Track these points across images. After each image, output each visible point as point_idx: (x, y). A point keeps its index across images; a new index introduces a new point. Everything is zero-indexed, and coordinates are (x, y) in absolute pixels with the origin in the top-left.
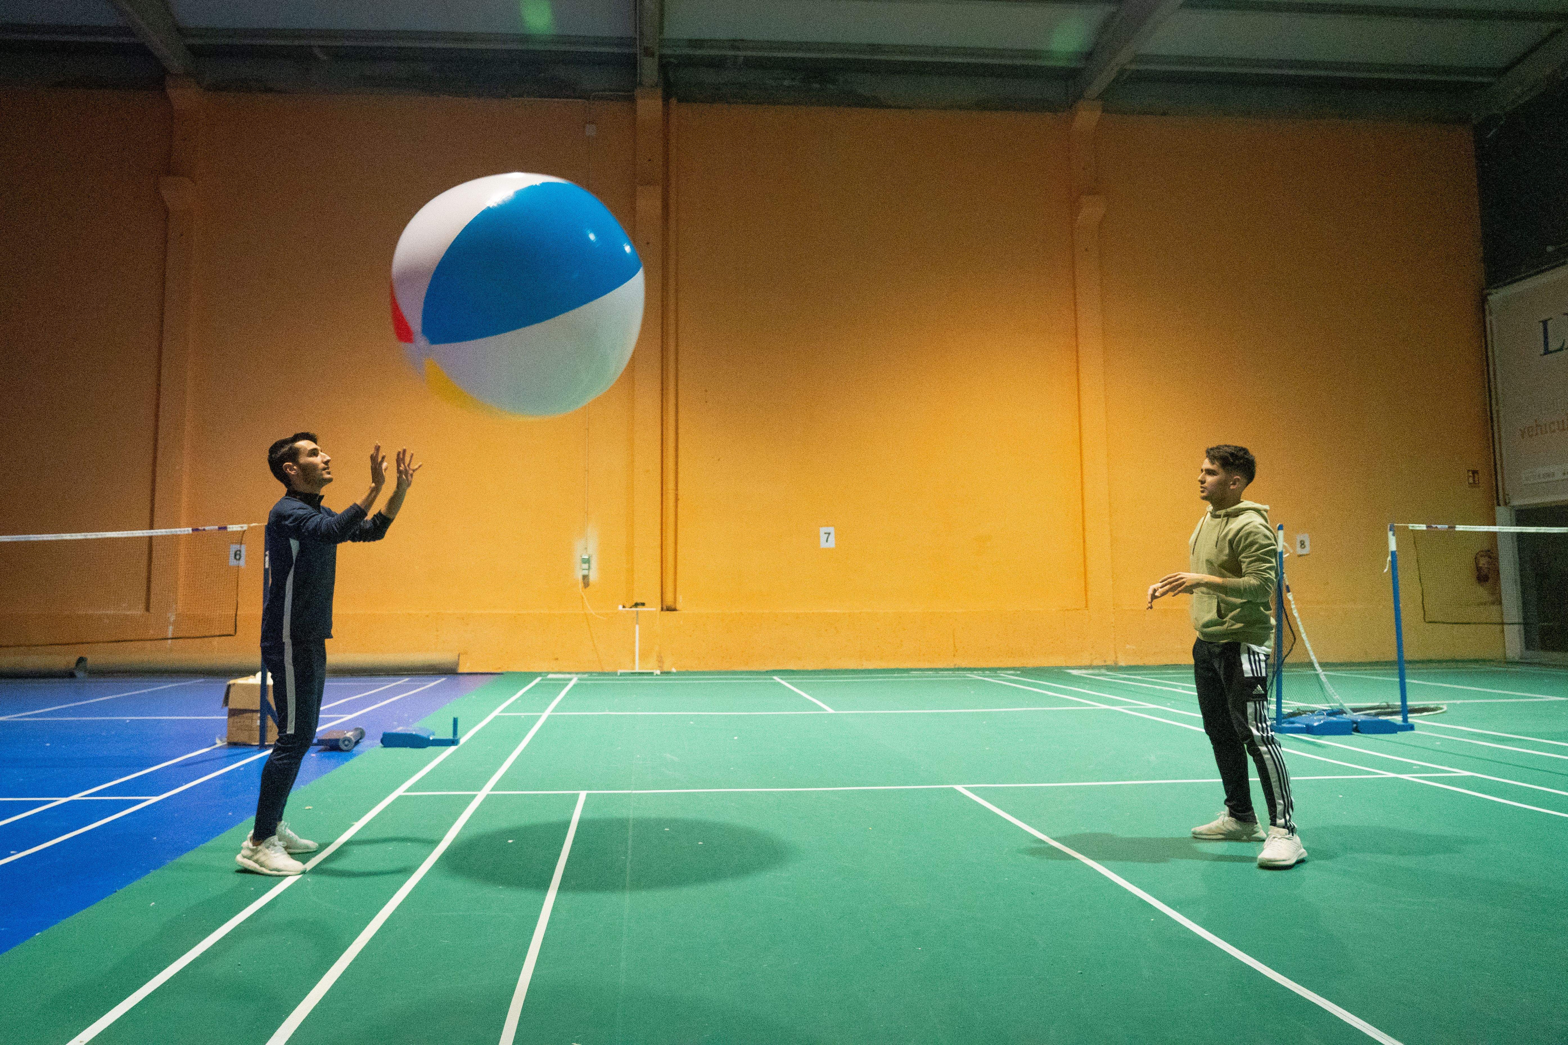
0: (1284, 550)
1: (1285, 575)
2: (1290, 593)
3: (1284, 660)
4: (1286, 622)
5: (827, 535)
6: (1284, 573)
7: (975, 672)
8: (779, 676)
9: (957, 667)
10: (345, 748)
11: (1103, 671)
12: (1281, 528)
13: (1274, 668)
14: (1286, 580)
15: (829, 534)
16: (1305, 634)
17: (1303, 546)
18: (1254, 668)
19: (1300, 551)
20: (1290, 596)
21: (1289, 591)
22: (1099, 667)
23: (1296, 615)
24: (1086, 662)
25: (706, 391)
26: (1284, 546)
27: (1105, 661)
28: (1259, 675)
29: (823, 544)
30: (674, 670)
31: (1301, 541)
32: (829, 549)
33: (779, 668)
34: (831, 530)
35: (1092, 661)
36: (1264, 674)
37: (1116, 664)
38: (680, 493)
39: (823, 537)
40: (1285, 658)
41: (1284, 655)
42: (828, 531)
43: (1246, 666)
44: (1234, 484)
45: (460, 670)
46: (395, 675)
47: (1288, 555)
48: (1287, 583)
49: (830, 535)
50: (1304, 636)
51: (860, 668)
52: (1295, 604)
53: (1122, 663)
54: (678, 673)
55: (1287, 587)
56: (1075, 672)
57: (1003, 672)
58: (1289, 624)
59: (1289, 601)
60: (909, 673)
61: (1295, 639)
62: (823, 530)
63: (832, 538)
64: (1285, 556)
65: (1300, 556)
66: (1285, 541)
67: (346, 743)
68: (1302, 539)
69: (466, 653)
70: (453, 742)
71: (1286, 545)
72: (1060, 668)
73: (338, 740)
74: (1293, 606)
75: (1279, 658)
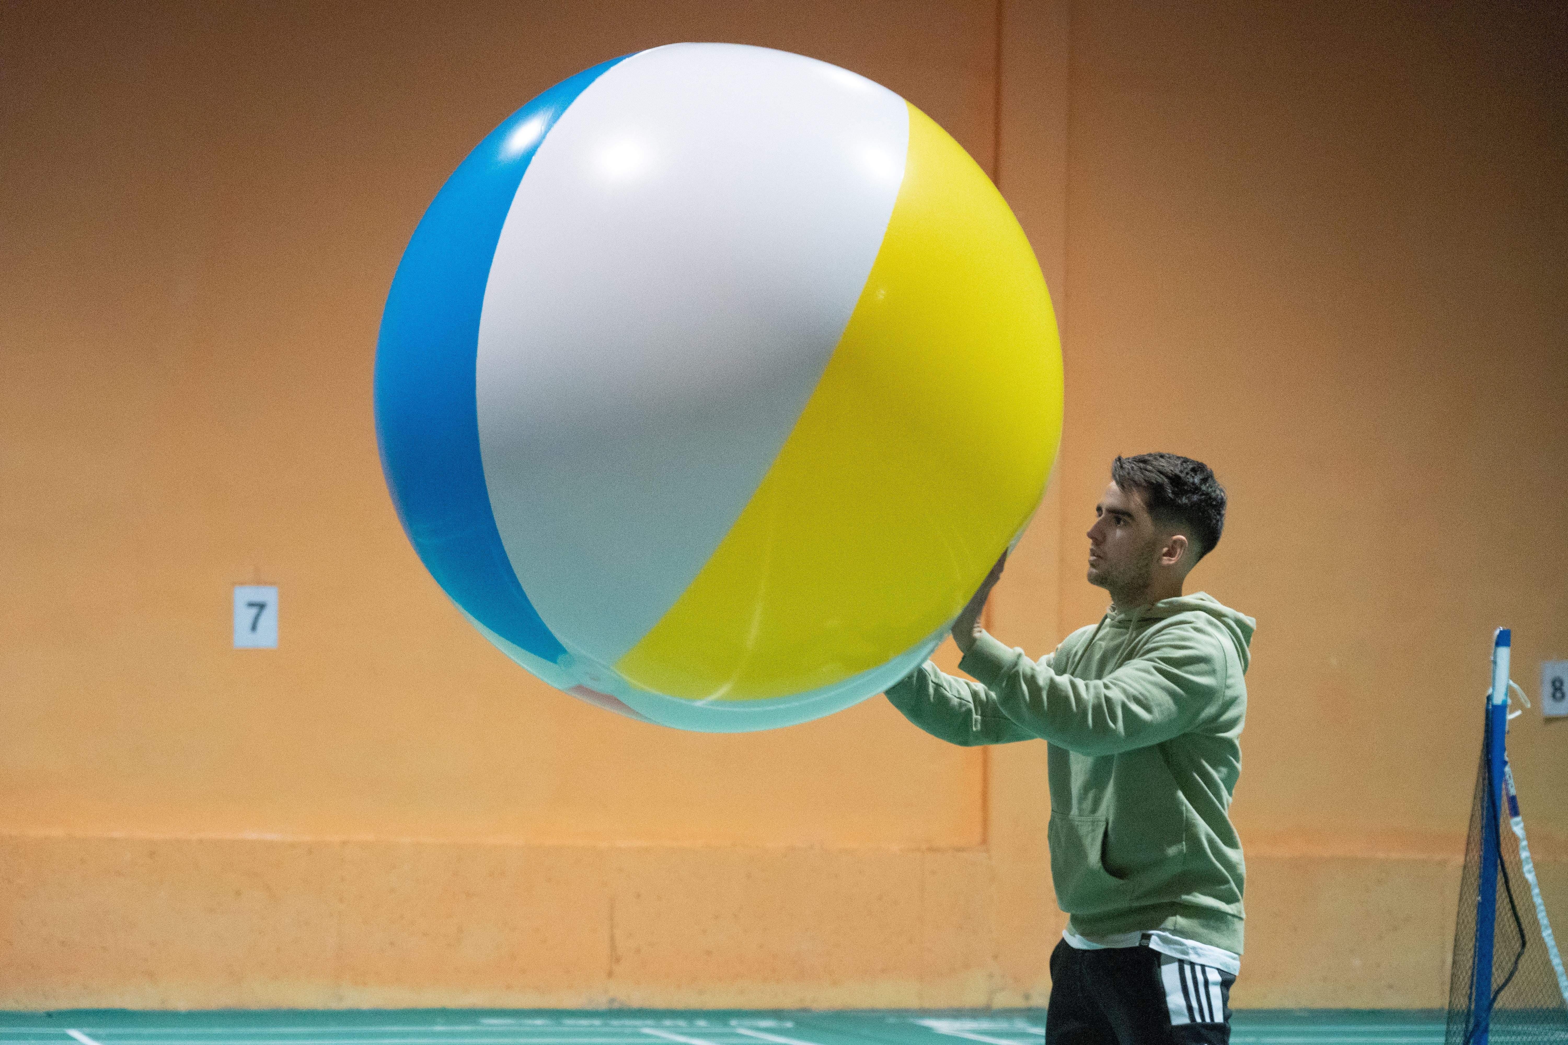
0: (1509, 701)
1: (1507, 769)
2: (1518, 819)
3: (1494, 999)
4: (1505, 894)
5: (256, 610)
6: (1505, 763)
7: (668, 1023)
8: (87, 1030)
9: (616, 1005)
12: (1503, 640)
13: (1467, 1022)
14: (1511, 782)
15: (261, 606)
16: (1549, 931)
17: (1558, 695)
18: (1195, 1004)
19: (1550, 708)
20: (1517, 827)
21: (1515, 812)
22: (1008, 1013)
23: (1531, 877)
24: (975, 998)
26: (1510, 691)
27: (1027, 997)
28: (1208, 1020)
29: (243, 638)
31: (1554, 683)
32: (258, 651)
33: (86, 1003)
34: (268, 595)
36: (1219, 1018)
39: (244, 616)
40: (1498, 992)
41: (1494, 987)
42: (259, 599)
43: (1175, 1000)
44: (1170, 554)
47: (1518, 713)
48: (1513, 792)
49: (265, 611)
50: (1547, 934)
51: (334, 1005)
52: (1530, 847)
55: (1513, 800)
57: (747, 1022)
58: (1512, 901)
59: (1515, 839)
60: (478, 1024)
61: (1524, 944)
62: (244, 595)
63: (269, 619)
64: (1510, 717)
65: (1549, 720)
66: (1512, 675)
68: (1558, 673)
71: (1515, 686)
72: (902, 1013)
74: (1524, 854)
75: (1480, 995)
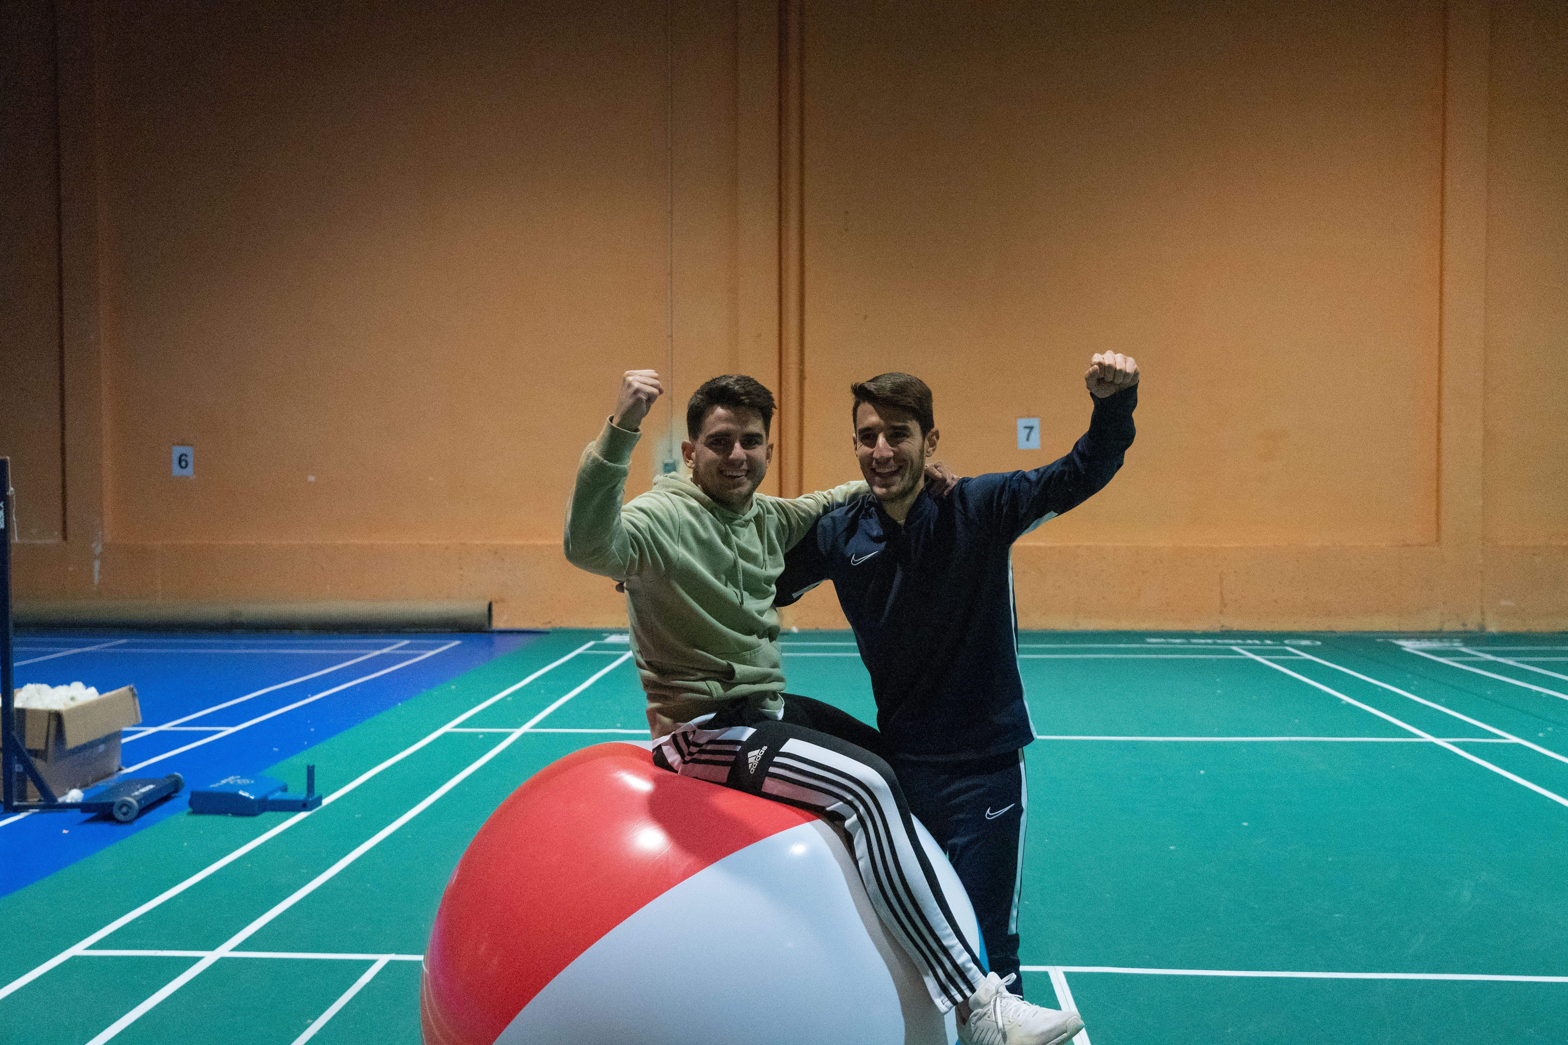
5: (1028, 430)
7: (1249, 642)
9: (1224, 629)
10: (121, 817)
11: (1458, 645)
15: (1031, 428)
22: (1451, 636)
25: (847, 212)
27: (1464, 625)
29: (1023, 444)
30: (795, 630)
32: (1033, 451)
34: (1035, 422)
35: (1443, 623)
37: (1482, 628)
38: (808, 366)
39: (1022, 433)
42: (1030, 424)
45: (499, 623)
46: (398, 632)
49: (1034, 429)
53: (1493, 628)
54: (804, 635)
56: (1409, 646)
57: (1295, 641)
62: (1022, 423)
63: (1035, 435)
67: (124, 809)
69: (503, 601)
70: (304, 806)
73: (112, 805)
